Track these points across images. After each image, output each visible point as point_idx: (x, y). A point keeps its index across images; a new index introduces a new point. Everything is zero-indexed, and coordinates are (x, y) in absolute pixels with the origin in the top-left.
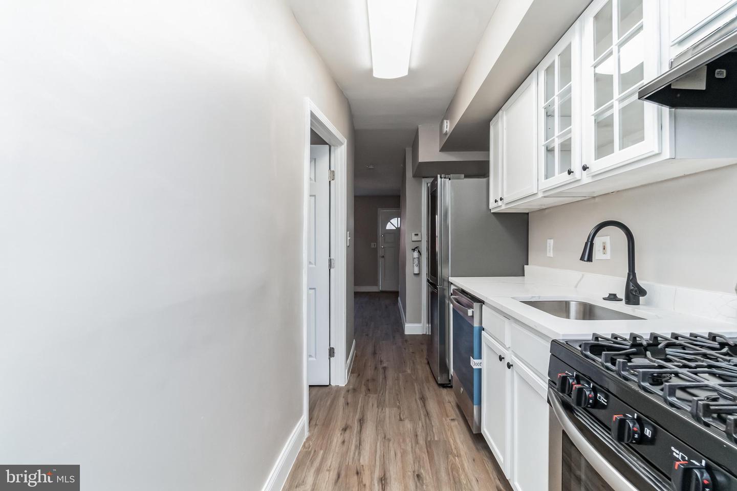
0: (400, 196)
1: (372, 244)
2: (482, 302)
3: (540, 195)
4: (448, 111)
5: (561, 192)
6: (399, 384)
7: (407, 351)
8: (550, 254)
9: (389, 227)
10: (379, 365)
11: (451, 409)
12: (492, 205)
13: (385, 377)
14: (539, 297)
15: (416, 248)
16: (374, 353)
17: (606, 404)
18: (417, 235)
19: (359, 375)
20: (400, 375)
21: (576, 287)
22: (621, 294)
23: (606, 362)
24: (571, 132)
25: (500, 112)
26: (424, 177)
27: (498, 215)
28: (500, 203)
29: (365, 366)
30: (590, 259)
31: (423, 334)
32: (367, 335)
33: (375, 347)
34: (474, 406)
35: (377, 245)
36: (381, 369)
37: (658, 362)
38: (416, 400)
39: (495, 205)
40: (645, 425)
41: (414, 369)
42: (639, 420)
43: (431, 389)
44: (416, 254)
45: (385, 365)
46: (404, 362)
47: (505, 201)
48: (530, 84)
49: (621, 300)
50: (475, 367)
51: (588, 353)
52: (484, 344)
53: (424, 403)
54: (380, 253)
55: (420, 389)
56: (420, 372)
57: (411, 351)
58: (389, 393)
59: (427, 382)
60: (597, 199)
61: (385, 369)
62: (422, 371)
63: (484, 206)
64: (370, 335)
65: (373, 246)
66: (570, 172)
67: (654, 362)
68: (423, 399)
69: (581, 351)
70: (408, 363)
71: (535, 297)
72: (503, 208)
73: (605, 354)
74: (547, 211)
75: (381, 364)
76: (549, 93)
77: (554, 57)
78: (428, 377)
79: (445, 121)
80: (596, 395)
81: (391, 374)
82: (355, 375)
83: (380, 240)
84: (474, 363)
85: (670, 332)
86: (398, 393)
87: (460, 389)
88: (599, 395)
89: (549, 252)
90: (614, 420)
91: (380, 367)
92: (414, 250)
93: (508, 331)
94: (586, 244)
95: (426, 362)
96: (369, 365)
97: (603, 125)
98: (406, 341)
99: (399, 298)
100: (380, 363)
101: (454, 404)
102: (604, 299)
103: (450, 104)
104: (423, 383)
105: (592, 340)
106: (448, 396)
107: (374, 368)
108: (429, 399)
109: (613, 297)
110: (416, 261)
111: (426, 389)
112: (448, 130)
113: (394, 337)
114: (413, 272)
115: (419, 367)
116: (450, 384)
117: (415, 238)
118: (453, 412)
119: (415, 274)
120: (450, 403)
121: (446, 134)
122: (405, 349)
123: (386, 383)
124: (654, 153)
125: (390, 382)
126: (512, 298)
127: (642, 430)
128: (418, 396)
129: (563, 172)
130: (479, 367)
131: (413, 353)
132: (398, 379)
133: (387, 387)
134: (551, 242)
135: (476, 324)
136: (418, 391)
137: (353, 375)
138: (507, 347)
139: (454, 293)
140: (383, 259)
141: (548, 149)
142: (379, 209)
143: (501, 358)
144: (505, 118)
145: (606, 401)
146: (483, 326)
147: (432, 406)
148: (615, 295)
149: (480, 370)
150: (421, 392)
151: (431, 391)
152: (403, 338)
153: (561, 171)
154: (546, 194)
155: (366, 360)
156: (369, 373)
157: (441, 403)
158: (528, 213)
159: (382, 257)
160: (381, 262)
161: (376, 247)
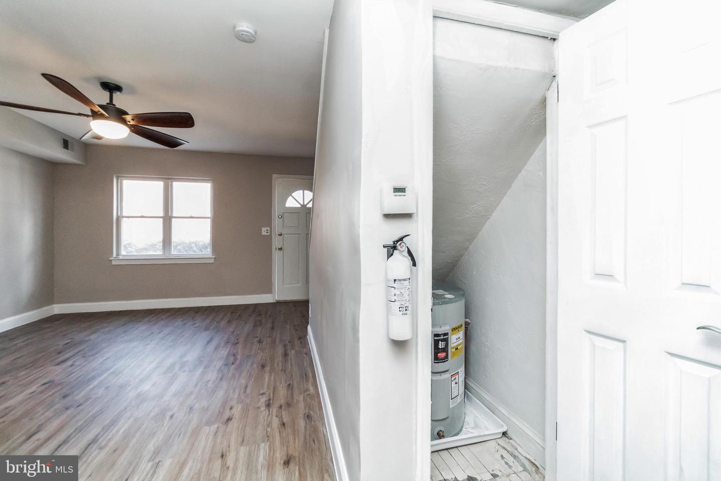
1: (264, 229)
9: (291, 203)
35: (271, 232)
54: (276, 242)
65: (264, 233)
83: (276, 222)
92: (392, 249)
140: (280, 252)
142: (274, 176)
159: (279, 249)
160: (276, 256)
161: (269, 234)
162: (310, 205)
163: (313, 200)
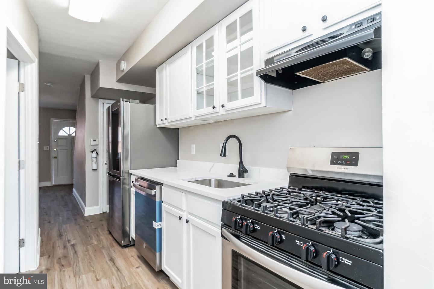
0: (76, 111)
1: (45, 147)
2: (161, 184)
3: (193, 119)
4: (125, 56)
5: (206, 118)
6: (89, 254)
7: (90, 228)
8: (193, 153)
9: (62, 133)
10: (68, 244)
11: (134, 260)
12: (159, 122)
13: (76, 252)
14: (196, 178)
15: (95, 150)
16: (60, 235)
17: (260, 229)
18: (95, 140)
19: (49, 256)
20: (89, 247)
21: (210, 171)
22: (236, 173)
23: (256, 208)
24: (214, 85)
25: (164, 64)
26: (100, 99)
27: (162, 129)
28: (165, 121)
29: (53, 247)
30: (225, 155)
31: (100, 214)
32: (49, 222)
33: (59, 231)
34: (157, 253)
35: (50, 149)
36: (70, 247)
37: (277, 204)
38: (106, 262)
39: (161, 122)
40: (281, 234)
41: (99, 240)
42: (278, 232)
43: (116, 251)
44: (94, 155)
45: (72, 243)
46: (90, 237)
47: (169, 120)
48: (187, 52)
49: (235, 176)
50: (157, 228)
51: (244, 205)
52: (164, 211)
53: (113, 262)
54: (53, 154)
55: (108, 253)
56: (105, 241)
57: (93, 227)
58: (82, 263)
59: (112, 247)
60: (220, 123)
61: (73, 246)
62: (106, 239)
63: (152, 123)
64: (52, 222)
65: (46, 149)
66: (214, 107)
67: (275, 203)
68: (112, 260)
69: (240, 205)
70: (93, 237)
71: (193, 178)
72: (166, 124)
73: (255, 203)
74: (191, 128)
75: (69, 243)
76: (199, 61)
77: (203, 40)
78: (112, 243)
79: (123, 62)
80: (254, 226)
81: (80, 249)
82: (45, 257)
83: (53, 143)
84: (156, 225)
85: (268, 189)
86: (90, 261)
87: (143, 245)
88: (255, 225)
89: (193, 152)
90: (270, 235)
91: (68, 245)
92: (92, 152)
93: (183, 201)
94: (223, 147)
95: (108, 232)
96: (58, 245)
97: (232, 84)
98: (87, 221)
99: (74, 189)
100: (67, 242)
101: (136, 257)
102: (228, 176)
103: (127, 51)
104: (109, 249)
105: (241, 198)
106: (132, 252)
107: (63, 247)
108: (117, 259)
109: (232, 175)
110: (94, 160)
111: (113, 252)
112: (125, 68)
113: (76, 220)
114: (92, 168)
115: (103, 238)
116: (130, 244)
117: (93, 143)
118: (137, 262)
119: (93, 170)
120: (133, 256)
121: (123, 71)
122: (88, 227)
123: (78, 256)
124: (258, 103)
125: (80, 254)
126: (182, 180)
127: (281, 236)
128: (107, 259)
129: (209, 107)
130: (160, 227)
131: (95, 228)
132: (87, 251)
133: (79, 259)
134: (194, 146)
135: (158, 200)
136: (107, 255)
137: (43, 258)
138: (184, 210)
139: (136, 180)
140: (56, 160)
141: (198, 92)
142: (52, 119)
143: (180, 218)
144: (168, 68)
145: (260, 227)
146: (163, 200)
147: (120, 262)
148: (232, 174)
149: (160, 229)
150: (109, 255)
151: (117, 253)
152: (84, 219)
153: (208, 106)
154: (197, 118)
155: (53, 243)
156: (60, 252)
157: (126, 259)
158: (178, 129)
159: (55, 158)
160: (53, 162)
161: (48, 149)
162: (74, 135)
163: (75, 132)
